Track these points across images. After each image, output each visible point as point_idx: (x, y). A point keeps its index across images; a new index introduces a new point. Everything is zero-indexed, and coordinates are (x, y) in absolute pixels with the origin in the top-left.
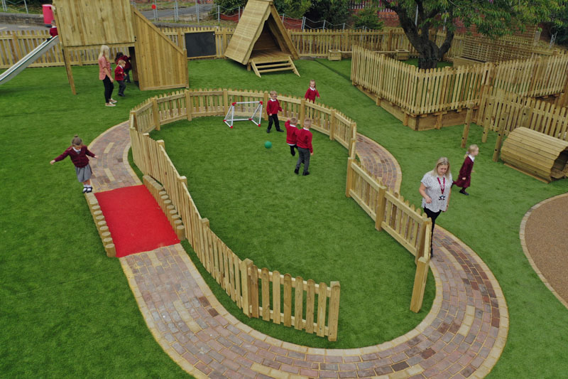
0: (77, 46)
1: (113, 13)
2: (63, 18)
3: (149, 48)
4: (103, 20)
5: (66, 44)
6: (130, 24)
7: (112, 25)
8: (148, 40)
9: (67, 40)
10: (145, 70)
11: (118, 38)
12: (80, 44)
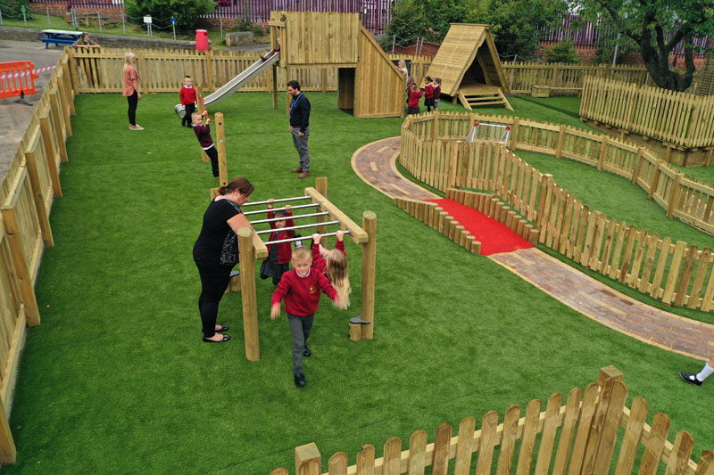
0: (301, 64)
1: (341, 29)
2: (292, 33)
3: (369, 70)
4: (330, 37)
5: (290, 62)
6: (355, 41)
7: (337, 42)
8: (369, 62)
9: (292, 57)
10: (362, 94)
11: (342, 57)
12: (304, 62)
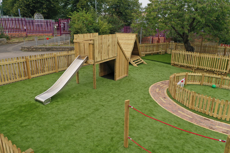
0: (99, 61)
2: (96, 46)
3: (119, 59)
4: (109, 46)
6: (116, 47)
7: (111, 48)
9: (96, 58)
11: (112, 55)
